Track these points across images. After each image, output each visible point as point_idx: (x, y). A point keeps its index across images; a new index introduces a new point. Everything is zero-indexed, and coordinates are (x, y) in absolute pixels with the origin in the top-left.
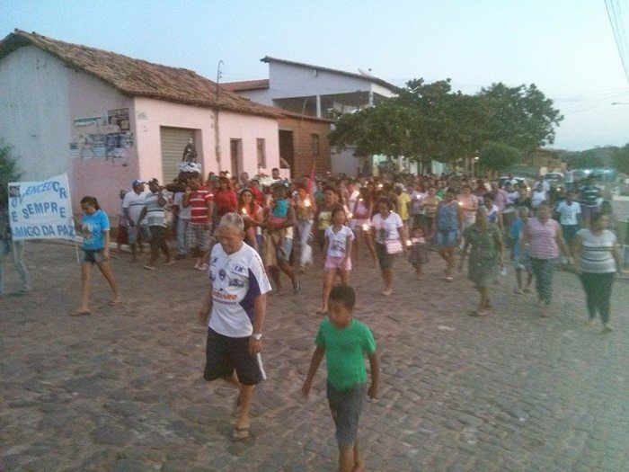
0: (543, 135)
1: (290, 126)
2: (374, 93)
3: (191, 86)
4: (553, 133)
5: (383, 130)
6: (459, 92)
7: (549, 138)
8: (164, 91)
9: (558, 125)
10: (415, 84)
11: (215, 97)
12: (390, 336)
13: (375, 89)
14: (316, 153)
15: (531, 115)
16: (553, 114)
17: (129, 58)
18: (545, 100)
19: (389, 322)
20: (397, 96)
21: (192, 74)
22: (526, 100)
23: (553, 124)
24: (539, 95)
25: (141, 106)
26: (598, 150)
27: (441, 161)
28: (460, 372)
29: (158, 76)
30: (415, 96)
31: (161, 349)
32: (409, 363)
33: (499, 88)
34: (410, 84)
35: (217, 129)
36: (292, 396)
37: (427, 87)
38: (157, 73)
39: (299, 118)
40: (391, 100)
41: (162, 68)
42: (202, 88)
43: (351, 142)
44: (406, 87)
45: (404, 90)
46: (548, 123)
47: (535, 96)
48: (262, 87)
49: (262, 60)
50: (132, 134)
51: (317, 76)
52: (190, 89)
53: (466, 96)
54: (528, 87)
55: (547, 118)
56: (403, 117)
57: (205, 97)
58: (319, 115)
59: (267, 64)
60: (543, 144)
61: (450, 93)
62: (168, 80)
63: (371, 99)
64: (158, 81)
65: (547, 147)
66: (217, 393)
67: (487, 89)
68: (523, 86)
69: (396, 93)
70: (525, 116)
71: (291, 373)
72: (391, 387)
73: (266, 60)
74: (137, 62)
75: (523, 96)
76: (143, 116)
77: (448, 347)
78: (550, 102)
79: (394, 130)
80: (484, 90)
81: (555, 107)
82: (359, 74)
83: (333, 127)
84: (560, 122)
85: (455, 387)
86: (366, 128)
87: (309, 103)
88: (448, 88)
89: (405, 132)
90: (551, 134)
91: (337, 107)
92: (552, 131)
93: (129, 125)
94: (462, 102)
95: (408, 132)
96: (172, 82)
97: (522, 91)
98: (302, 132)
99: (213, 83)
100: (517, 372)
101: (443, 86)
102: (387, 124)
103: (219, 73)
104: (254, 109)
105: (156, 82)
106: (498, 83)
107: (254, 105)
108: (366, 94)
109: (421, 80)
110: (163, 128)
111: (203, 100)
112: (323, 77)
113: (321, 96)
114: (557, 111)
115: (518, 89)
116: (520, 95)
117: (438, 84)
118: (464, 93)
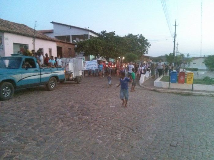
0: (144, 51)
1: (61, 45)
2: (90, 35)
3: (25, 30)
4: (148, 50)
5: (93, 47)
6: (118, 35)
7: (146, 52)
8: (15, 31)
9: (149, 47)
10: (103, 32)
11: (34, 34)
12: (93, 109)
13: (90, 34)
14: (70, 54)
15: (141, 44)
16: (147, 44)
17: (2, 20)
18: (145, 39)
19: (94, 105)
20: (97, 36)
21: (25, 26)
22: (139, 39)
23: (148, 47)
24: (143, 38)
25: (6, 36)
26: (162, 56)
27: (112, 58)
28: (116, 118)
29: (13, 26)
30: (104, 36)
31: (12, 116)
32: (100, 117)
33: (131, 35)
34: (102, 32)
35: (34, 44)
36: (59, 128)
37: (108, 34)
38: (12, 25)
39: (64, 43)
40: (95, 37)
41: (14, 24)
42: (29, 30)
43: (82, 51)
44: (100, 33)
45: (100, 34)
46: (146, 47)
47: (142, 38)
48: (51, 32)
49: (51, 23)
50: (3, 45)
51: (70, 28)
52: (24, 31)
53: (120, 37)
54: (140, 35)
55: (146, 45)
56: (100, 43)
57: (30, 33)
58: (71, 42)
59: (53, 24)
60: (145, 54)
61: (115, 36)
62: (16, 27)
63: (89, 37)
64: (13, 28)
65: (146, 55)
66: (32, 128)
67: (127, 36)
68: (138, 35)
69: (97, 35)
70: (139, 45)
71: (60, 122)
72: (93, 124)
73: (52, 23)
74: (5, 21)
75: (138, 38)
76: (7, 39)
77: (113, 111)
78: (147, 40)
79: (97, 47)
80: (126, 36)
81: (148, 42)
82: (85, 28)
83: (76, 46)
84: (150, 47)
85: (114, 123)
86: (87, 46)
87: (68, 38)
88: (114, 34)
89: (100, 48)
90: (147, 51)
91: (78, 39)
92: (147, 50)
93: (2, 42)
94: (119, 39)
95: (101, 48)
96: (18, 28)
97: (138, 36)
98: (65, 47)
99: (33, 29)
100: (134, 118)
101: (113, 33)
102: (94, 45)
103: (35, 25)
104: (48, 38)
105: (12, 28)
106: (130, 34)
107: (48, 37)
108: (87, 35)
109: (105, 31)
110: (14, 44)
111: (29, 34)
112: (72, 29)
113: (72, 36)
114: (149, 43)
115: (137, 36)
116: (137, 38)
117: (111, 33)
118: (119, 36)
